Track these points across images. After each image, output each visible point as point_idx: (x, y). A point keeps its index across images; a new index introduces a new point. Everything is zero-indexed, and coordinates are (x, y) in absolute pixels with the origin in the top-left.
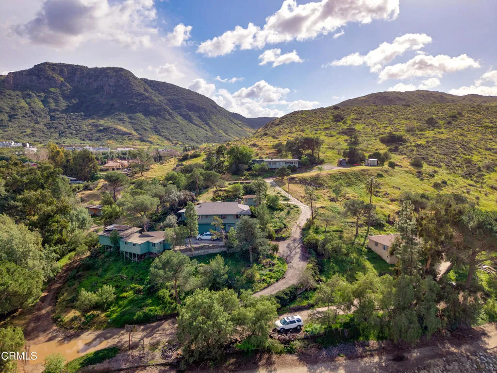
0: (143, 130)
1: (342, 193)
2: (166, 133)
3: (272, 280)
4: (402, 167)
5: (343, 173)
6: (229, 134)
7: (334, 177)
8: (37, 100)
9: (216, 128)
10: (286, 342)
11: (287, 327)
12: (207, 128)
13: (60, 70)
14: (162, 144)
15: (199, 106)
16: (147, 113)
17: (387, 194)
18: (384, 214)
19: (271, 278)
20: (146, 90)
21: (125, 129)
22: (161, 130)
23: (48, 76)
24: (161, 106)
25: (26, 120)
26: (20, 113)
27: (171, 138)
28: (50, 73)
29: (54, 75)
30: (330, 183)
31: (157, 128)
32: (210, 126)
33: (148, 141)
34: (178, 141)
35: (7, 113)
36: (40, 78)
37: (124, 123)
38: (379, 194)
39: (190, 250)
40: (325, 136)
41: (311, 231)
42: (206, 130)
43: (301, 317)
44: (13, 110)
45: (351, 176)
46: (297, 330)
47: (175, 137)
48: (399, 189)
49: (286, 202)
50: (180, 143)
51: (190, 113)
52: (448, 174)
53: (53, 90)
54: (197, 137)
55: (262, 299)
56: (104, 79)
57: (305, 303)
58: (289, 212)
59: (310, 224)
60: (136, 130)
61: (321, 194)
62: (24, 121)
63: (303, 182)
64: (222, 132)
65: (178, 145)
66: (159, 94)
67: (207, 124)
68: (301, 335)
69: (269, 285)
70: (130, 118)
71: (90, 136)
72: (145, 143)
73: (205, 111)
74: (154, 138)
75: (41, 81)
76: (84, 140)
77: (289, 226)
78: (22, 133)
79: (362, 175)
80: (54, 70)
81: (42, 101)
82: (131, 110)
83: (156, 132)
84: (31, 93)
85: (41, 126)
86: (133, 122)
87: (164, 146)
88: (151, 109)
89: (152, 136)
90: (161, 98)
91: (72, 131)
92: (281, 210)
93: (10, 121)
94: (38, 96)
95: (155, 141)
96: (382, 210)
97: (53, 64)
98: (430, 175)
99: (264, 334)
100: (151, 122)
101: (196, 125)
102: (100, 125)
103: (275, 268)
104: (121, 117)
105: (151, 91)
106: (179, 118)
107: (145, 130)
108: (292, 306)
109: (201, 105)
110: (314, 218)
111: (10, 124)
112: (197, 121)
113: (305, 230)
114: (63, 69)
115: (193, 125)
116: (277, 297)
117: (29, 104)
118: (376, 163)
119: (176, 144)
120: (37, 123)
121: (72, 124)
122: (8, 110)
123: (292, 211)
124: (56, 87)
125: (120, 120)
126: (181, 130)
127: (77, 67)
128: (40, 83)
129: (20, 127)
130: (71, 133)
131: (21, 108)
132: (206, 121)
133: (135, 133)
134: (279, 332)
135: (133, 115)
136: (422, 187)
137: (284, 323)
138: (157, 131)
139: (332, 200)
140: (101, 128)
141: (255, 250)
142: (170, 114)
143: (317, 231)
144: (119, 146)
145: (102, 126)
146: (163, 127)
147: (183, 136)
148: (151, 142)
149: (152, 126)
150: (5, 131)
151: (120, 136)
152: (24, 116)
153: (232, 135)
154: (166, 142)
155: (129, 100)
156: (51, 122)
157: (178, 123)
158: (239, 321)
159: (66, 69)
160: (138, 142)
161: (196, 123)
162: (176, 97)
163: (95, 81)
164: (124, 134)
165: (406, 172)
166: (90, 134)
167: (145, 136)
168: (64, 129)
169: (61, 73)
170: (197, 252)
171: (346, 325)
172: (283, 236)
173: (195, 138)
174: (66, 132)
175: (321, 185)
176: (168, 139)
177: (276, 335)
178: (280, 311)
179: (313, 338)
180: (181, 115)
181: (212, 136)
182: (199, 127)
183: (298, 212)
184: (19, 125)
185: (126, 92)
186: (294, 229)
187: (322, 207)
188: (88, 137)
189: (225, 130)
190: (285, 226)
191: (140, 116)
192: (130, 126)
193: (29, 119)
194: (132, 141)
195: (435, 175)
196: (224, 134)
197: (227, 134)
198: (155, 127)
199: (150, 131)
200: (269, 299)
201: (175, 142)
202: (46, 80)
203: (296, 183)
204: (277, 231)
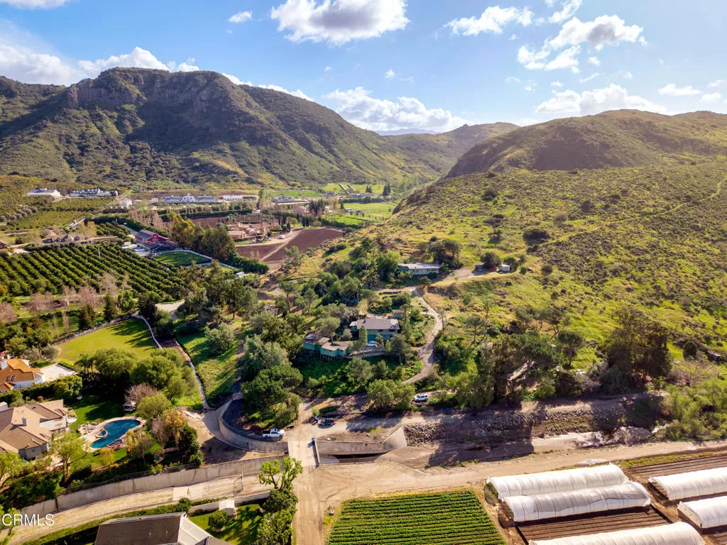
0: (250, 167)
1: (471, 303)
2: (280, 171)
3: (413, 374)
4: (532, 272)
5: (476, 282)
6: (361, 166)
7: (467, 287)
8: (109, 123)
9: (343, 157)
10: (419, 406)
11: (420, 399)
12: (331, 158)
13: (134, 79)
14: (277, 187)
15: (320, 125)
16: (253, 141)
17: (509, 304)
18: (500, 324)
19: (412, 372)
20: (249, 105)
21: (228, 167)
22: (273, 166)
23: (120, 88)
24: (270, 130)
25: (101, 153)
26: (92, 144)
27: (286, 177)
28: (123, 83)
29: (127, 86)
30: (463, 292)
31: (267, 163)
32: (335, 156)
33: (259, 183)
34: (295, 181)
35: (76, 143)
36: (110, 92)
37: (225, 156)
38: (502, 304)
39: (362, 354)
40: (471, 225)
41: (440, 340)
42: (330, 162)
43: (428, 394)
44: (83, 139)
45: (482, 286)
46: (425, 401)
47: (292, 176)
48: (521, 298)
49: (425, 313)
50: (299, 184)
51: (307, 136)
52: (572, 280)
53: (127, 107)
54: (319, 173)
55: (407, 384)
56: (193, 89)
57: (431, 388)
58: (426, 323)
59: (440, 334)
60: (241, 166)
61: (455, 304)
62: (100, 156)
63: (441, 292)
64: (352, 165)
65: (296, 187)
66: (265, 108)
67: (331, 152)
68: (427, 403)
69: (411, 376)
70: (232, 149)
71: (184, 175)
72: (255, 186)
73: (328, 132)
74: (266, 177)
75: (111, 95)
76: (178, 182)
77: (426, 334)
78: (100, 172)
79: (493, 283)
80: (126, 78)
81: (116, 124)
82: (233, 137)
83: (267, 168)
84: (101, 112)
85: (122, 163)
86: (238, 155)
87: (278, 189)
88: (259, 134)
89: (264, 175)
90: (269, 114)
91: (161, 169)
92: (421, 320)
93: (82, 154)
94: (110, 117)
95: (267, 183)
96: (500, 320)
97: (125, 71)
98: (555, 283)
99: (408, 400)
100: (259, 154)
101: (317, 154)
102: (195, 159)
103: (415, 366)
104: (221, 148)
105: (254, 104)
106: (294, 145)
107: (253, 166)
108: (424, 389)
109: (322, 124)
110: (444, 329)
111: (84, 159)
112: (318, 147)
113: (437, 338)
114: (138, 77)
115: (313, 155)
116: (415, 384)
117: (100, 129)
118: (509, 270)
119: (294, 185)
120: (116, 157)
121: (159, 159)
122: (76, 138)
123: (429, 322)
124: (131, 103)
125: (219, 151)
126: (299, 165)
127: (156, 73)
128: (111, 98)
129: (97, 164)
130: (161, 172)
131: (92, 136)
132: (330, 147)
133: (240, 171)
134: (416, 401)
135: (235, 144)
136: (542, 296)
137: (419, 397)
138: (267, 166)
139: (462, 310)
140: (198, 164)
141: (403, 355)
142: (283, 141)
143: (445, 339)
144: (223, 190)
145: (198, 162)
146: (275, 161)
147: (302, 172)
148: (262, 185)
149: (261, 160)
150: (79, 171)
151: (222, 176)
152: (98, 148)
153: (365, 167)
154: (281, 183)
155: (229, 122)
156: (132, 156)
157: (293, 154)
158: (396, 395)
159: (141, 76)
160: (245, 185)
161: (316, 151)
162: (287, 112)
163: (181, 92)
164: (228, 172)
165: (535, 278)
166: (185, 173)
167: (254, 176)
168: (151, 165)
169: (136, 81)
170: (366, 355)
171: (451, 400)
172: (422, 343)
173: (317, 175)
174: (154, 170)
175: (455, 295)
176: (282, 178)
177: (414, 403)
178: (417, 392)
179: (432, 405)
180: (296, 139)
181: (338, 171)
182: (321, 157)
183: (434, 323)
184: (95, 160)
185: (223, 109)
186: (429, 337)
187: (452, 318)
188: (182, 177)
189: (356, 160)
190: (423, 335)
191: (244, 144)
192: (233, 160)
193: (105, 151)
194: (239, 182)
195: (560, 282)
196: (355, 167)
197: (358, 166)
198: (265, 161)
199: (259, 167)
200: (411, 385)
201: (292, 183)
202: (117, 94)
203: (434, 293)
204: (417, 340)
